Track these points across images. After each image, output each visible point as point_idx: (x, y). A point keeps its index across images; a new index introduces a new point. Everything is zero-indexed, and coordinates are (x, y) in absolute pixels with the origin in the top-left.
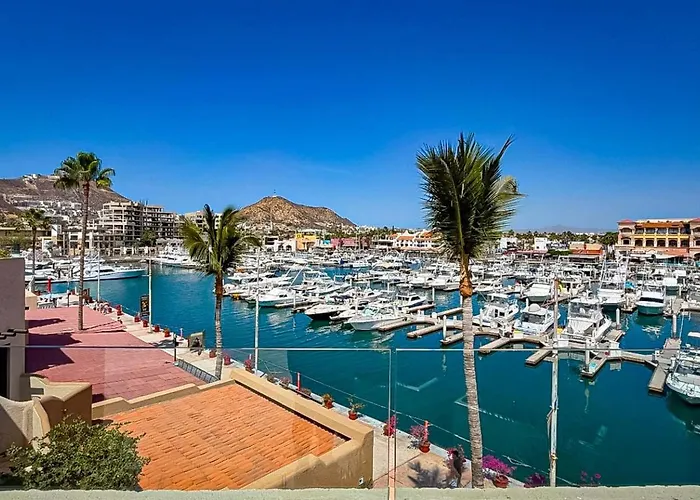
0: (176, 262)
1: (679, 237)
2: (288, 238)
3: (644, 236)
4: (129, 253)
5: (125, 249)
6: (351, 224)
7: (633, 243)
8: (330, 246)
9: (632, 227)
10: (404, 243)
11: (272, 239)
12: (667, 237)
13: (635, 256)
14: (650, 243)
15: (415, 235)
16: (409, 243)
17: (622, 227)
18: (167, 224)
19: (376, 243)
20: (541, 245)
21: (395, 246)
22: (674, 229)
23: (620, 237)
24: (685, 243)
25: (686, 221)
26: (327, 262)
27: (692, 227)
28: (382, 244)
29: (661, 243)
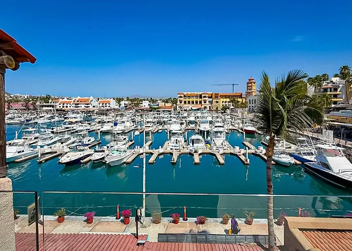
1: (199, 100)
3: (187, 100)
7: (183, 102)
9: (183, 96)
10: (65, 105)
12: (195, 100)
13: (185, 108)
14: (189, 102)
15: (73, 100)
16: (69, 105)
17: (179, 96)
19: (42, 106)
20: (146, 104)
21: (58, 107)
22: (196, 96)
23: (178, 100)
24: (201, 102)
25: (201, 93)
27: (203, 96)
28: (48, 106)
29: (193, 102)
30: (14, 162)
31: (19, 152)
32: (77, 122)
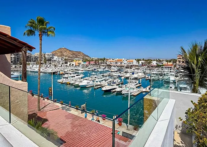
0: (35, 70)
2: (72, 61)
4: (15, 67)
5: (14, 66)
6: (89, 57)
8: (86, 64)
9: (181, 57)
10: (111, 63)
11: (67, 62)
15: (114, 60)
16: (113, 63)
17: (178, 57)
18: (28, 57)
19: (102, 63)
20: (154, 63)
21: (108, 64)
23: (178, 61)
26: (89, 69)
28: (104, 63)
30: (86, 87)
31: (88, 83)
32: (114, 71)
